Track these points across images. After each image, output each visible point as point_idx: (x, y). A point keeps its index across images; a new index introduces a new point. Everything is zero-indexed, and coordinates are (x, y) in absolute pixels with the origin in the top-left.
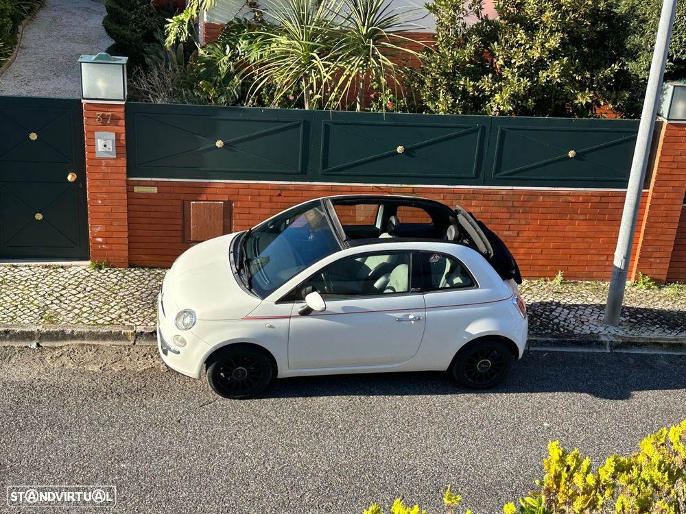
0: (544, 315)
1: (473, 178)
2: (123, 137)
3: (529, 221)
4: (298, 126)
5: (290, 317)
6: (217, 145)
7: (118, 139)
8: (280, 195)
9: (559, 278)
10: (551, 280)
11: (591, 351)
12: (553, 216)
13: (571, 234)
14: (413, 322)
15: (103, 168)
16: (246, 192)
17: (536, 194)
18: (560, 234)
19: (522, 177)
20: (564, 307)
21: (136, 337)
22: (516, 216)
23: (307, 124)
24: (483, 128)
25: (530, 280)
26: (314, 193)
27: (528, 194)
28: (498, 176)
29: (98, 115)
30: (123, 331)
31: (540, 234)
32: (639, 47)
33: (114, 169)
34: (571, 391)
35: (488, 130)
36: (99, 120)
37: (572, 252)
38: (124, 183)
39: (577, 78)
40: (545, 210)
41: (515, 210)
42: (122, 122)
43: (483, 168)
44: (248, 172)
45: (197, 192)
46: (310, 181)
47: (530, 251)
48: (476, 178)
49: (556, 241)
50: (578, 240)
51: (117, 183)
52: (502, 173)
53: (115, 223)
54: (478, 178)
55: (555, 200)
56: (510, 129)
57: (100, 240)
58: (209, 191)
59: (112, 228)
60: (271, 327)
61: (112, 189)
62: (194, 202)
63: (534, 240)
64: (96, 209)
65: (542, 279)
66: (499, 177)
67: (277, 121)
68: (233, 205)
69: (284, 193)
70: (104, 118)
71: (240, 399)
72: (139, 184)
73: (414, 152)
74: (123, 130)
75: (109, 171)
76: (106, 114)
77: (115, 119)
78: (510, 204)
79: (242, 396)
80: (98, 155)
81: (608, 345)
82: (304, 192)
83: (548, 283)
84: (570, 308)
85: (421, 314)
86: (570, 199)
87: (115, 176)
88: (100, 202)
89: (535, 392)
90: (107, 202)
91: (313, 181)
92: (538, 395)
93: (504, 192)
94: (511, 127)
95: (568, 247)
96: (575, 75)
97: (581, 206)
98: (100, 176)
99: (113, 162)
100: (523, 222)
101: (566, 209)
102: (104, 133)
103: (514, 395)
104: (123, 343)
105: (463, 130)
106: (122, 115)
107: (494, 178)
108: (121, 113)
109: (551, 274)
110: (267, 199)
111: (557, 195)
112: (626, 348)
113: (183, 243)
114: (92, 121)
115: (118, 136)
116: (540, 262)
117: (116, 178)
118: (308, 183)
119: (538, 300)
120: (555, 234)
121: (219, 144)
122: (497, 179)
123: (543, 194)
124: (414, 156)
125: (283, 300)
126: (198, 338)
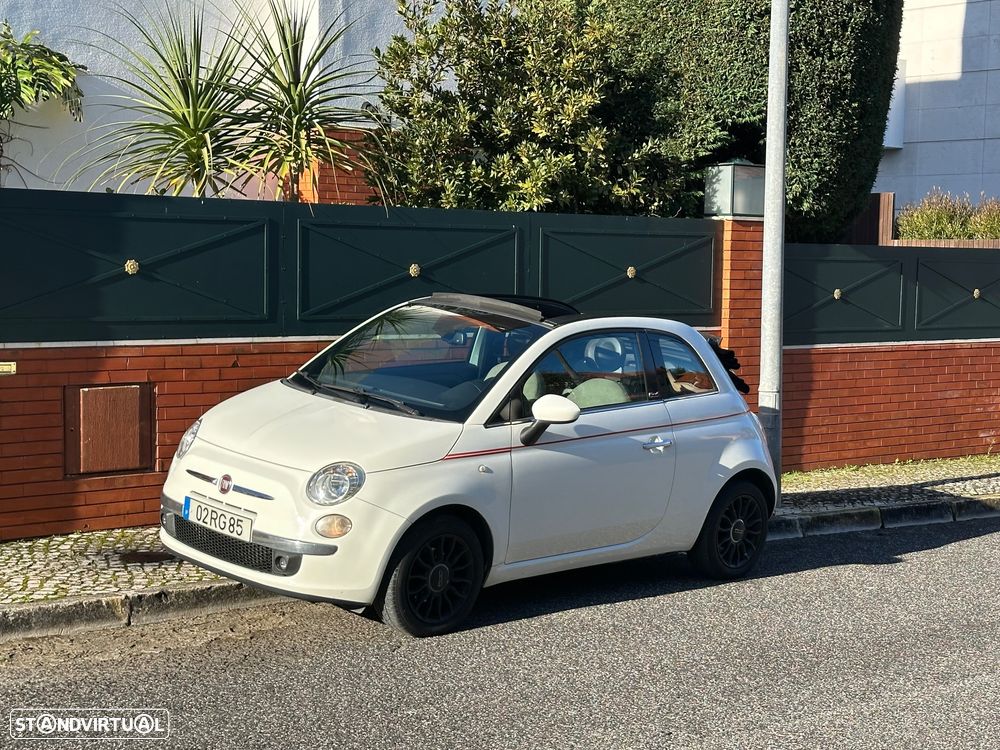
4: (260, 229)
5: (510, 450)
6: (127, 269)
8: (235, 365)
11: (782, 538)
16: (178, 362)
21: (131, 610)
23: (274, 227)
24: (521, 232)
26: (291, 358)
30: (103, 599)
32: (678, 115)
35: (526, 235)
44: (180, 322)
45: (89, 367)
46: (283, 336)
58: (111, 364)
60: (488, 470)
62: (86, 390)
67: (227, 222)
68: (156, 390)
69: (243, 360)
79: (444, 626)
81: (798, 525)
82: (274, 356)
85: (668, 435)
91: (287, 336)
94: (554, 230)
104: (107, 625)
105: (498, 236)
110: (214, 374)
112: (819, 528)
113: (64, 479)
118: (279, 339)
121: (130, 267)
124: (433, 282)
125: (496, 419)
126: (376, 507)
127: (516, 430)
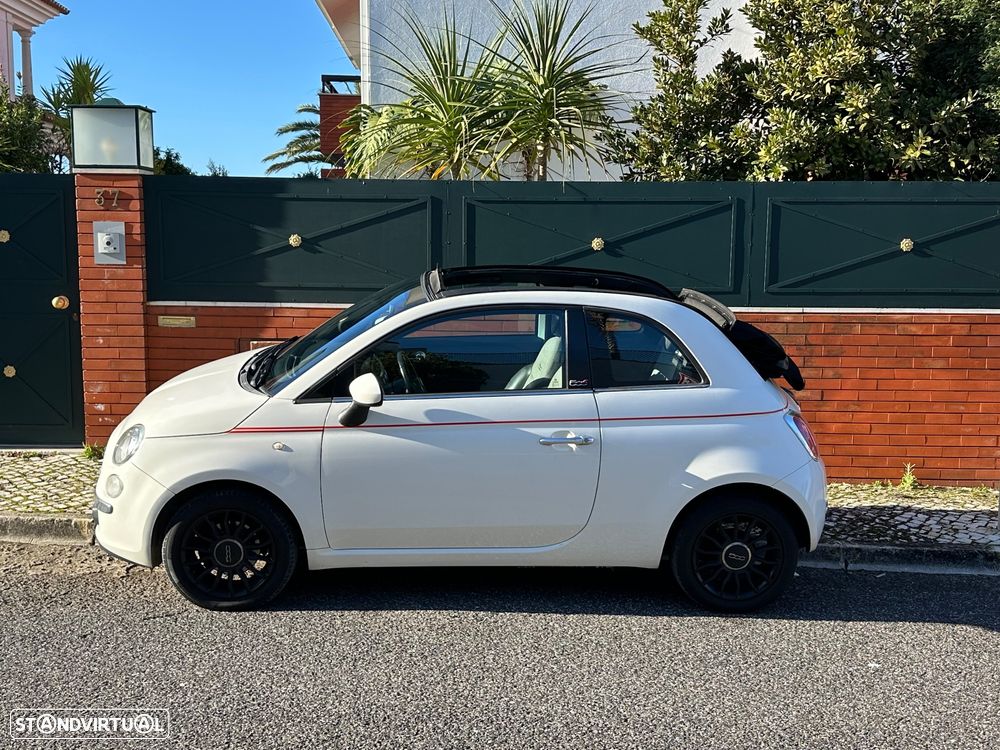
0: (877, 520)
1: (730, 293)
2: (137, 229)
3: (841, 371)
4: (423, 206)
5: (322, 429)
6: (291, 242)
7: (129, 233)
9: (909, 478)
10: (895, 485)
12: (882, 363)
13: (923, 396)
14: (573, 446)
15: (106, 282)
17: (849, 321)
18: (901, 396)
19: (817, 290)
20: (919, 511)
22: (816, 362)
23: (437, 204)
24: (741, 203)
25: (855, 484)
27: (834, 320)
28: (774, 288)
29: (99, 193)
30: (74, 520)
31: (863, 396)
33: (124, 285)
34: (933, 621)
35: (748, 206)
36: (100, 202)
37: (929, 430)
38: (140, 309)
39: (903, 127)
40: (867, 351)
41: (812, 351)
42: (136, 205)
43: (746, 276)
44: (342, 289)
45: (258, 324)
47: (849, 428)
48: (734, 292)
49: (896, 409)
50: (936, 407)
51: (128, 308)
52: (780, 284)
53: (125, 378)
54: (739, 293)
55: (885, 331)
56: (789, 203)
57: (101, 407)
58: (278, 322)
59: (122, 387)
60: (285, 448)
61: (122, 318)
62: (255, 342)
63: (853, 408)
64: (95, 353)
65: (878, 482)
66: (776, 290)
67: (388, 200)
70: (108, 198)
71: (230, 609)
72: (167, 311)
73: (621, 248)
74: (137, 217)
75: (115, 288)
76: (110, 190)
77: (125, 199)
78: (802, 340)
80: (97, 261)
83: (890, 488)
84: (930, 514)
85: (590, 431)
86: (914, 329)
87: (125, 296)
88: (101, 341)
89: (853, 621)
90: (114, 341)
92: (860, 625)
93: (788, 319)
94: (788, 199)
95: (920, 420)
96: (899, 122)
97: (935, 341)
98: (101, 296)
99: (121, 271)
100: (830, 373)
101: (910, 349)
102: (108, 222)
103: (808, 623)
104: (71, 542)
106: (135, 193)
107: (767, 292)
108: (133, 189)
109: (893, 472)
111: (887, 322)
114: (88, 204)
115: (128, 226)
116: (870, 451)
117: (125, 299)
119: (867, 504)
120: (892, 396)
121: (294, 240)
122: (773, 293)
123: (863, 321)
124: (621, 256)
125: (310, 396)
126: (145, 471)
127: (339, 409)
